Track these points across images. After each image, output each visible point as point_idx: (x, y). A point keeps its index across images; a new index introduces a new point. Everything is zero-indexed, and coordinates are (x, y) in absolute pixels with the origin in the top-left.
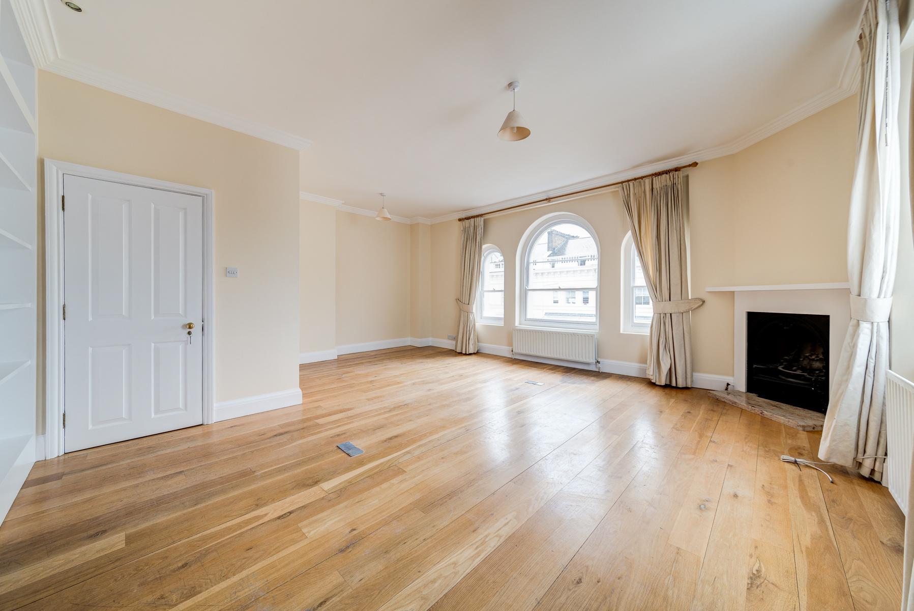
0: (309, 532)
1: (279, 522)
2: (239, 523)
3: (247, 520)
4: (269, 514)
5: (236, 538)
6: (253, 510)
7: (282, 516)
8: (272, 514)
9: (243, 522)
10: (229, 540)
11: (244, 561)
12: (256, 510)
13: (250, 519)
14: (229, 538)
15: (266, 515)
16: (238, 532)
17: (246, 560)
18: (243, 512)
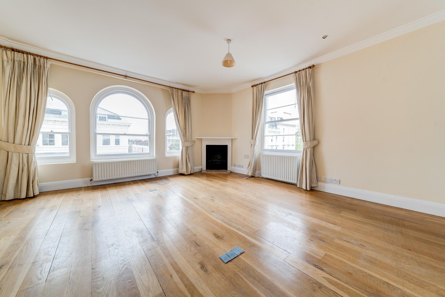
0: (322, 254)
1: (324, 269)
2: (341, 290)
3: (335, 286)
4: (323, 276)
5: (350, 284)
6: (326, 287)
7: (320, 269)
8: (321, 274)
9: (339, 288)
10: (355, 287)
11: (357, 272)
12: (325, 286)
13: (334, 285)
14: (354, 288)
15: (324, 278)
16: (347, 286)
17: (356, 272)
18: (331, 294)
